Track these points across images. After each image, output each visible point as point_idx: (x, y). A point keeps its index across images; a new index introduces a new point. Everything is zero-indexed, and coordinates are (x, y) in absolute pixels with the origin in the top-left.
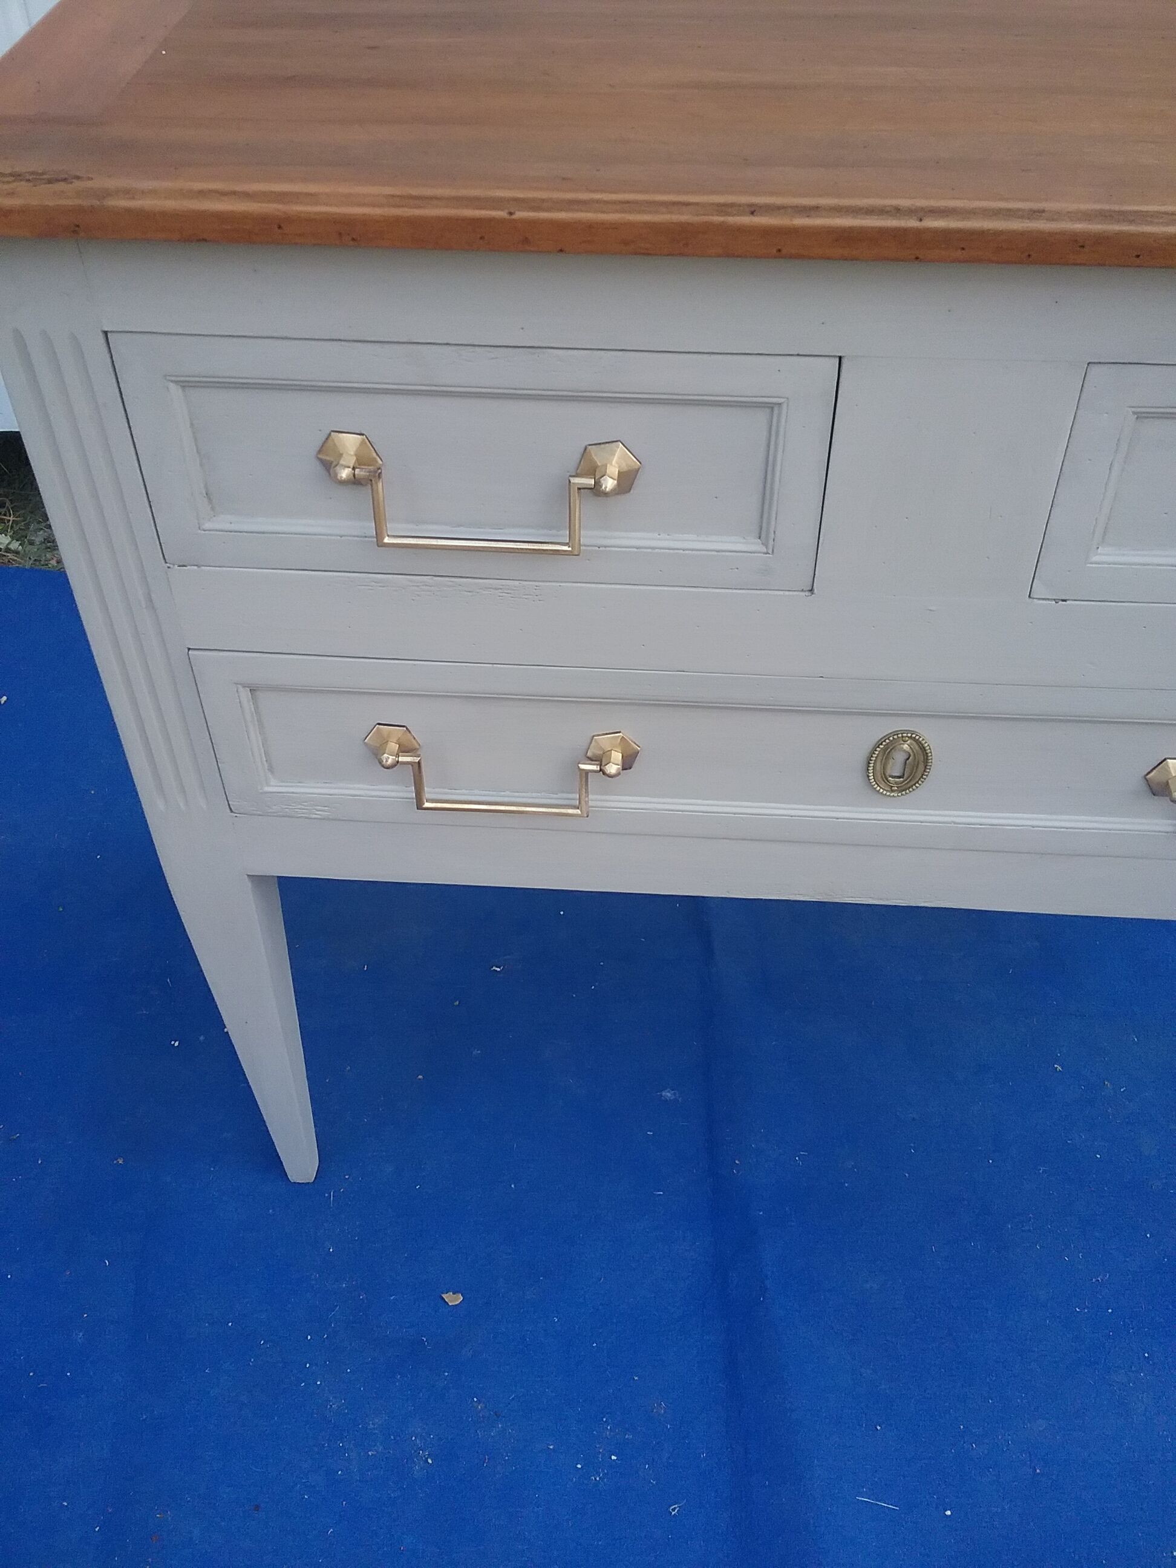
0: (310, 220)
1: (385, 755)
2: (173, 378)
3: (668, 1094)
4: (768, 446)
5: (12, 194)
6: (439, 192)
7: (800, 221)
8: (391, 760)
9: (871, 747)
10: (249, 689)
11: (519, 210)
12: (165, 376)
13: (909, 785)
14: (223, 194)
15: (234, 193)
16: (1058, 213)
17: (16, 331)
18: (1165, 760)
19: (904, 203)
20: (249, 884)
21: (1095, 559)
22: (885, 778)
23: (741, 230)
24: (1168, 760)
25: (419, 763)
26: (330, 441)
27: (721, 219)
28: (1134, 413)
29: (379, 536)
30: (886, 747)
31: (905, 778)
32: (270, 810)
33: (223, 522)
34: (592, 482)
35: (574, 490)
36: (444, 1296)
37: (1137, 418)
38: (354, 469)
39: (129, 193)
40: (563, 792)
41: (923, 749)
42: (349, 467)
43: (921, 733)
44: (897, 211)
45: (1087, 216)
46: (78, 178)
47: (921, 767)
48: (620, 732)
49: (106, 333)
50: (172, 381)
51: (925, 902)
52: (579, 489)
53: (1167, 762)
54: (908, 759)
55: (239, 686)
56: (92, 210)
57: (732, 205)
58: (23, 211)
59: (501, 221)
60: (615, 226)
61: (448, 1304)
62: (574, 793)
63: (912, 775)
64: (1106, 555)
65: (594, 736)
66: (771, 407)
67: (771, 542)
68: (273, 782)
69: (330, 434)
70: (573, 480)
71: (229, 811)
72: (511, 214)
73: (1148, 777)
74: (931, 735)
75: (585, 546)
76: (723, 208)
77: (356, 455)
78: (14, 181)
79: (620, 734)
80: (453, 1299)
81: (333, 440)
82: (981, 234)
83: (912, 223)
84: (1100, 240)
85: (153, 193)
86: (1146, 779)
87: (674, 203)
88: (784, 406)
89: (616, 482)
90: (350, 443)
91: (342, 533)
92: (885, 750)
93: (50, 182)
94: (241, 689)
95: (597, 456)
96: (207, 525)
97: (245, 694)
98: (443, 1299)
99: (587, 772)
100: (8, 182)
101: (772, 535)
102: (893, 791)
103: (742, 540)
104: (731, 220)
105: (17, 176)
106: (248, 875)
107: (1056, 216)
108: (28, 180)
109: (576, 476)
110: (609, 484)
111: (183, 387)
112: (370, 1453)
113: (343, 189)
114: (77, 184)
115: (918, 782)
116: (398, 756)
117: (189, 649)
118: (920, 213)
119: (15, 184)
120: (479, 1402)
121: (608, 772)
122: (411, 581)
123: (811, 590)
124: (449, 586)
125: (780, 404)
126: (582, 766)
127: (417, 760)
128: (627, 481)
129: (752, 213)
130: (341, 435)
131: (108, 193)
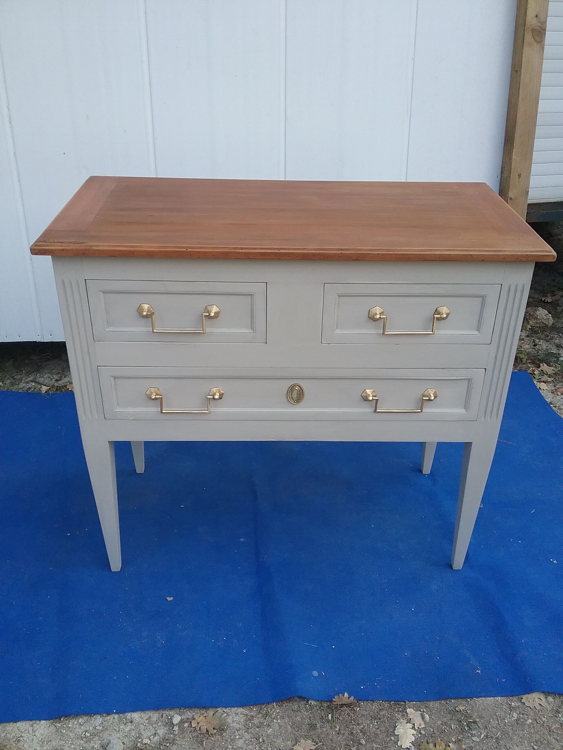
0: (140, 251)
1: (152, 396)
2: (102, 291)
3: (242, 540)
4: (252, 305)
5: (69, 246)
6: (170, 245)
7: (252, 251)
8: (154, 397)
9: (288, 388)
10: (113, 378)
11: (189, 249)
12: (99, 290)
13: (299, 400)
14: (120, 246)
15: (122, 246)
16: (309, 249)
17: (63, 280)
18: (365, 390)
19: (275, 247)
20: (108, 445)
21: (336, 332)
22: (292, 398)
23: (239, 253)
24: (366, 390)
25: (162, 398)
26: (141, 307)
27: (235, 250)
28: (338, 295)
29: (153, 330)
30: (292, 389)
31: (298, 397)
32: (117, 418)
33: (111, 329)
34: (208, 314)
35: (204, 316)
36: (167, 598)
37: (339, 296)
38: (147, 312)
39: (97, 246)
40: (202, 408)
41: (301, 388)
42: (145, 312)
43: (300, 384)
44: (274, 249)
45: (315, 250)
46: (85, 243)
47: (302, 394)
48: (218, 387)
49: (85, 280)
50: (101, 292)
51: (309, 439)
52: (205, 316)
53: (366, 391)
54: (298, 392)
55: (111, 377)
56: (88, 250)
57: (237, 248)
58: (72, 250)
59: (184, 251)
60: (210, 252)
61: (168, 600)
62: (206, 408)
63: (300, 397)
64: (338, 332)
65: (211, 389)
66: (251, 295)
67: (254, 330)
68: (118, 408)
69: (141, 305)
70: (203, 314)
71: (104, 419)
72: (187, 250)
73: (362, 395)
74: (303, 384)
75: (207, 332)
76: (235, 248)
77: (147, 309)
78: (69, 244)
79: (218, 388)
80: (170, 599)
81: (142, 306)
82: (293, 253)
83: (277, 251)
84: (319, 254)
85: (103, 246)
86: (362, 396)
87: (224, 247)
88: (254, 295)
89: (214, 314)
90: (146, 306)
91: (142, 331)
92: (291, 389)
93: (78, 244)
94: (112, 378)
95: (209, 308)
96: (106, 330)
97: (112, 379)
98: (166, 599)
99: (210, 398)
100: (68, 244)
101: (255, 328)
102: (295, 402)
103: (247, 330)
104: (237, 251)
105: (70, 242)
106: (108, 441)
107: (308, 249)
108: (73, 243)
109: (204, 313)
110: (212, 314)
111: (104, 293)
112: (143, 642)
113: (148, 245)
114: (84, 244)
115: (301, 399)
116: (156, 396)
117: (98, 366)
118: (279, 249)
119: (70, 244)
120: (179, 625)
121: (215, 398)
122: (161, 343)
123: (266, 343)
124: (171, 345)
125: (253, 294)
126: (208, 397)
127: (161, 397)
128: (217, 314)
129: (242, 249)
130: (143, 305)
131: (92, 246)
